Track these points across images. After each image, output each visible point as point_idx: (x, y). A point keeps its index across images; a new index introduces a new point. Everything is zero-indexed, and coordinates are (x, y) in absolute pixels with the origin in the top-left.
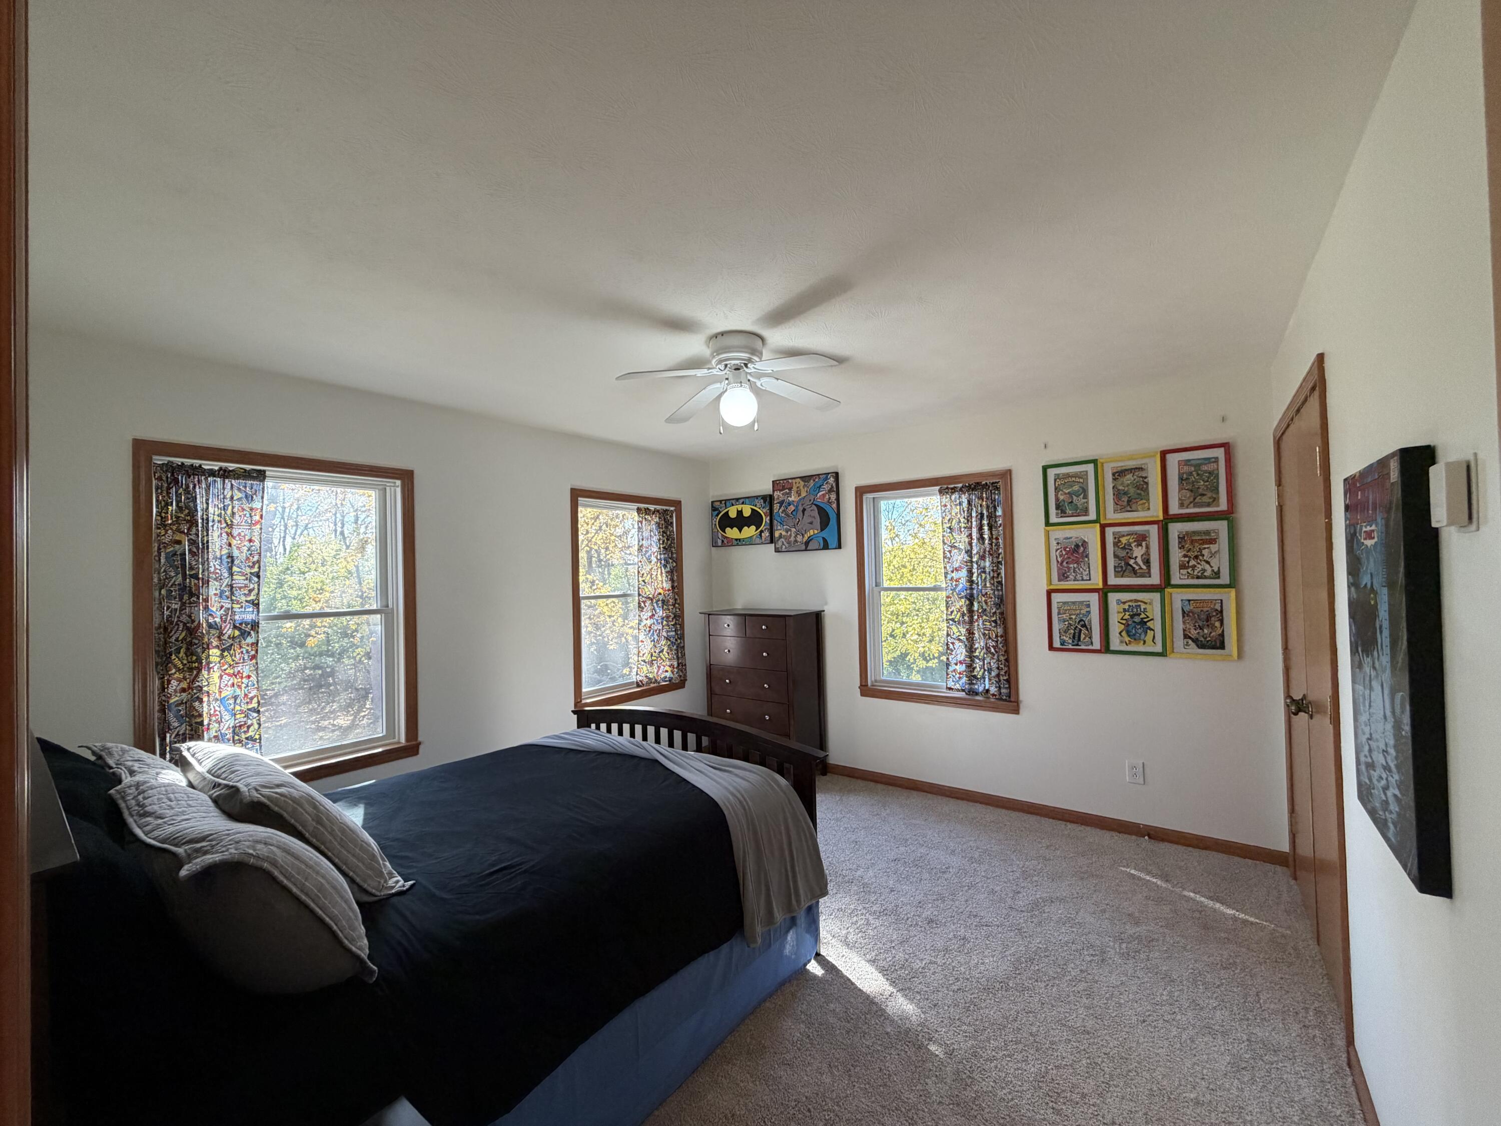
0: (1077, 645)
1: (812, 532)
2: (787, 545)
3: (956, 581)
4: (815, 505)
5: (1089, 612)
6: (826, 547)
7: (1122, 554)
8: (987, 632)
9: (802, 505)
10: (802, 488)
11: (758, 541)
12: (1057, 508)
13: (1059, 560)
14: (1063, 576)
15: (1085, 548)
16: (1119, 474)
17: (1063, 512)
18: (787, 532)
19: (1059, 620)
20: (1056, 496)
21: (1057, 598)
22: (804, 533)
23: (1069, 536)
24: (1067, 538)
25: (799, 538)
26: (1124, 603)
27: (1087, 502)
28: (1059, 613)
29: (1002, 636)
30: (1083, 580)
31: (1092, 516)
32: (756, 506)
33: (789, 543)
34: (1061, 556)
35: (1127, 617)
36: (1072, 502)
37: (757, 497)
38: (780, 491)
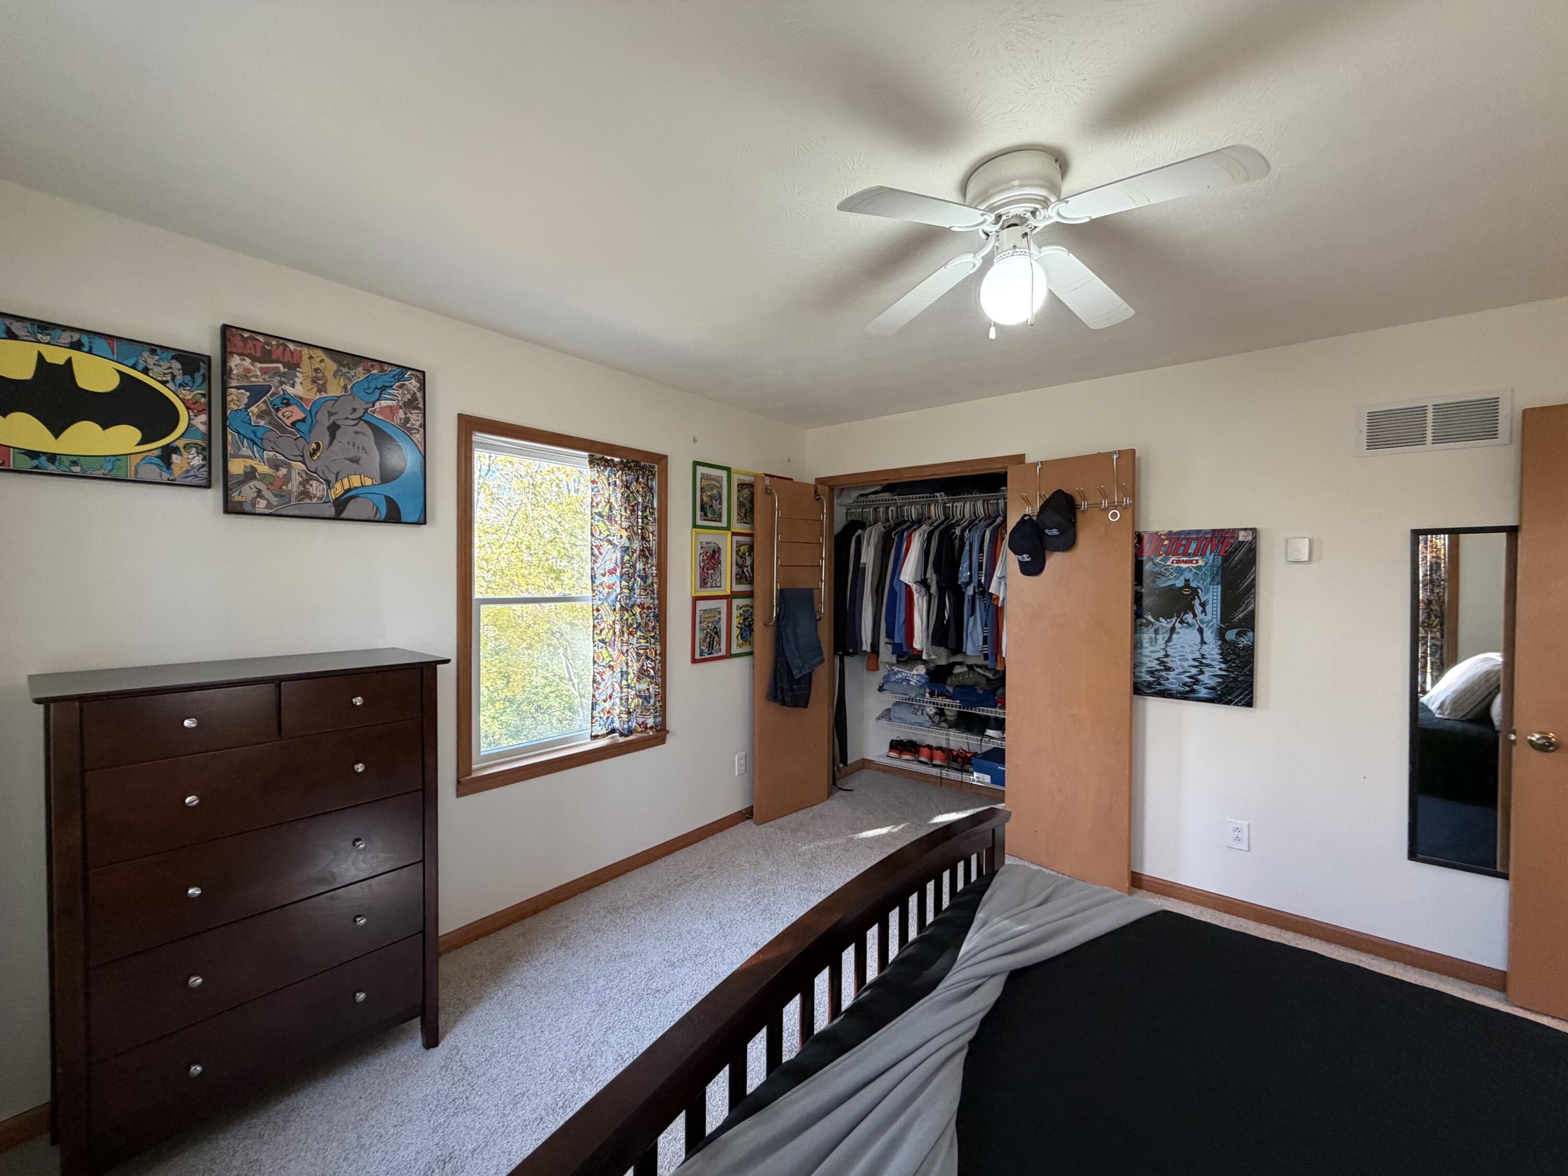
0: (711, 653)
1: (356, 481)
2: (274, 500)
3: (609, 587)
4: (366, 422)
5: (720, 619)
6: (393, 516)
7: (740, 562)
8: (641, 652)
9: (331, 414)
10: (329, 375)
11: (152, 472)
12: (702, 510)
13: (702, 565)
14: (704, 584)
15: (719, 554)
16: (742, 486)
17: (706, 515)
18: (277, 468)
19: (700, 629)
20: (701, 496)
21: (701, 605)
22: (332, 477)
23: (709, 541)
24: (708, 543)
25: (316, 488)
26: (740, 608)
27: (721, 508)
28: (701, 622)
29: (660, 654)
30: (716, 587)
31: (724, 524)
32: (146, 371)
33: (282, 495)
34: (703, 561)
35: (742, 621)
36: (711, 506)
37: (153, 349)
38: (254, 359)
